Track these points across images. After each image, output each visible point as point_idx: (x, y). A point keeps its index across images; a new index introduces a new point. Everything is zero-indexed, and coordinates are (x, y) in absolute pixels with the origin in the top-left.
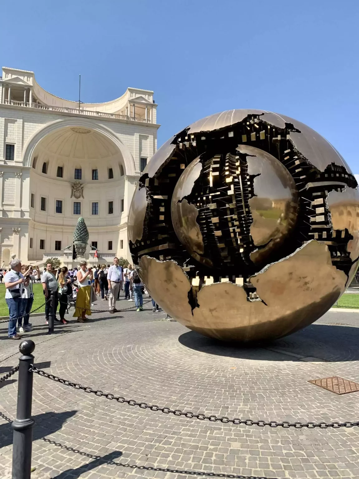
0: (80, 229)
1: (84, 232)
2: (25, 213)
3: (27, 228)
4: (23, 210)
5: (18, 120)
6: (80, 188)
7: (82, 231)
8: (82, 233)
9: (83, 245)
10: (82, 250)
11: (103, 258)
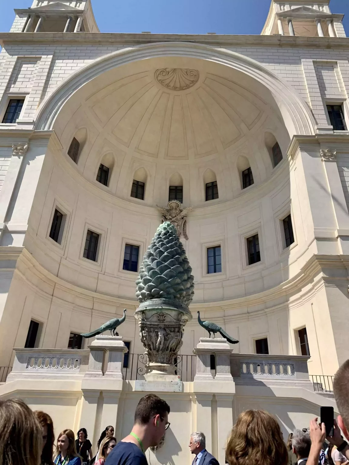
0: (161, 253)
1: (172, 264)
2: (13, 235)
3: (10, 277)
4: (10, 229)
5: (43, 56)
6: (179, 217)
7: (165, 259)
8: (167, 267)
9: (172, 314)
10: (166, 338)
11: (258, 377)
